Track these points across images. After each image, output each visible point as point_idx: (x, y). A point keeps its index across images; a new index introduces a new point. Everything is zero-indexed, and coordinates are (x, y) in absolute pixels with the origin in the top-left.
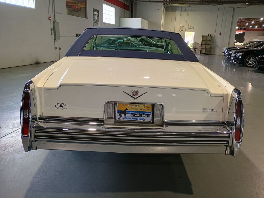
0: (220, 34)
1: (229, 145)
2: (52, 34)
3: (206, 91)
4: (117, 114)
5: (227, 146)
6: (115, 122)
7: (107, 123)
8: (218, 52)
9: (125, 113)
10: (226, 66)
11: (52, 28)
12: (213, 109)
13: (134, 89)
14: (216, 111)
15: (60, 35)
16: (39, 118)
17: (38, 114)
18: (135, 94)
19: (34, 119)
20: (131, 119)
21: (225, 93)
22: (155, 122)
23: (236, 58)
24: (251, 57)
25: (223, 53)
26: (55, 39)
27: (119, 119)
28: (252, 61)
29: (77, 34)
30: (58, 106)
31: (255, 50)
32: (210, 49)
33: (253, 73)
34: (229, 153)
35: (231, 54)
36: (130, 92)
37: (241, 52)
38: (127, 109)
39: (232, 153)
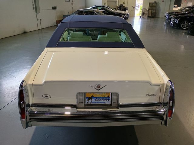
0: (163, 1)
1: (164, 119)
2: (34, 9)
3: (149, 83)
4: (87, 100)
5: (162, 120)
6: (85, 105)
7: (79, 106)
8: (161, 15)
9: (92, 99)
10: (167, 28)
11: (34, 4)
12: (153, 95)
13: (97, 84)
14: (155, 95)
15: (40, 9)
16: (31, 105)
17: (31, 102)
18: (98, 87)
19: (28, 106)
20: (96, 102)
21: (162, 83)
22: (113, 105)
23: (174, 23)
24: (186, 22)
25: (165, 16)
26: (36, 12)
27: (87, 103)
28: (186, 25)
29: (53, 7)
30: (45, 96)
31: (189, 16)
32: (155, 13)
33: (186, 35)
34: (163, 124)
35: (171, 18)
36: (94, 85)
37: (178, 18)
38: (92, 96)
39: (166, 124)
